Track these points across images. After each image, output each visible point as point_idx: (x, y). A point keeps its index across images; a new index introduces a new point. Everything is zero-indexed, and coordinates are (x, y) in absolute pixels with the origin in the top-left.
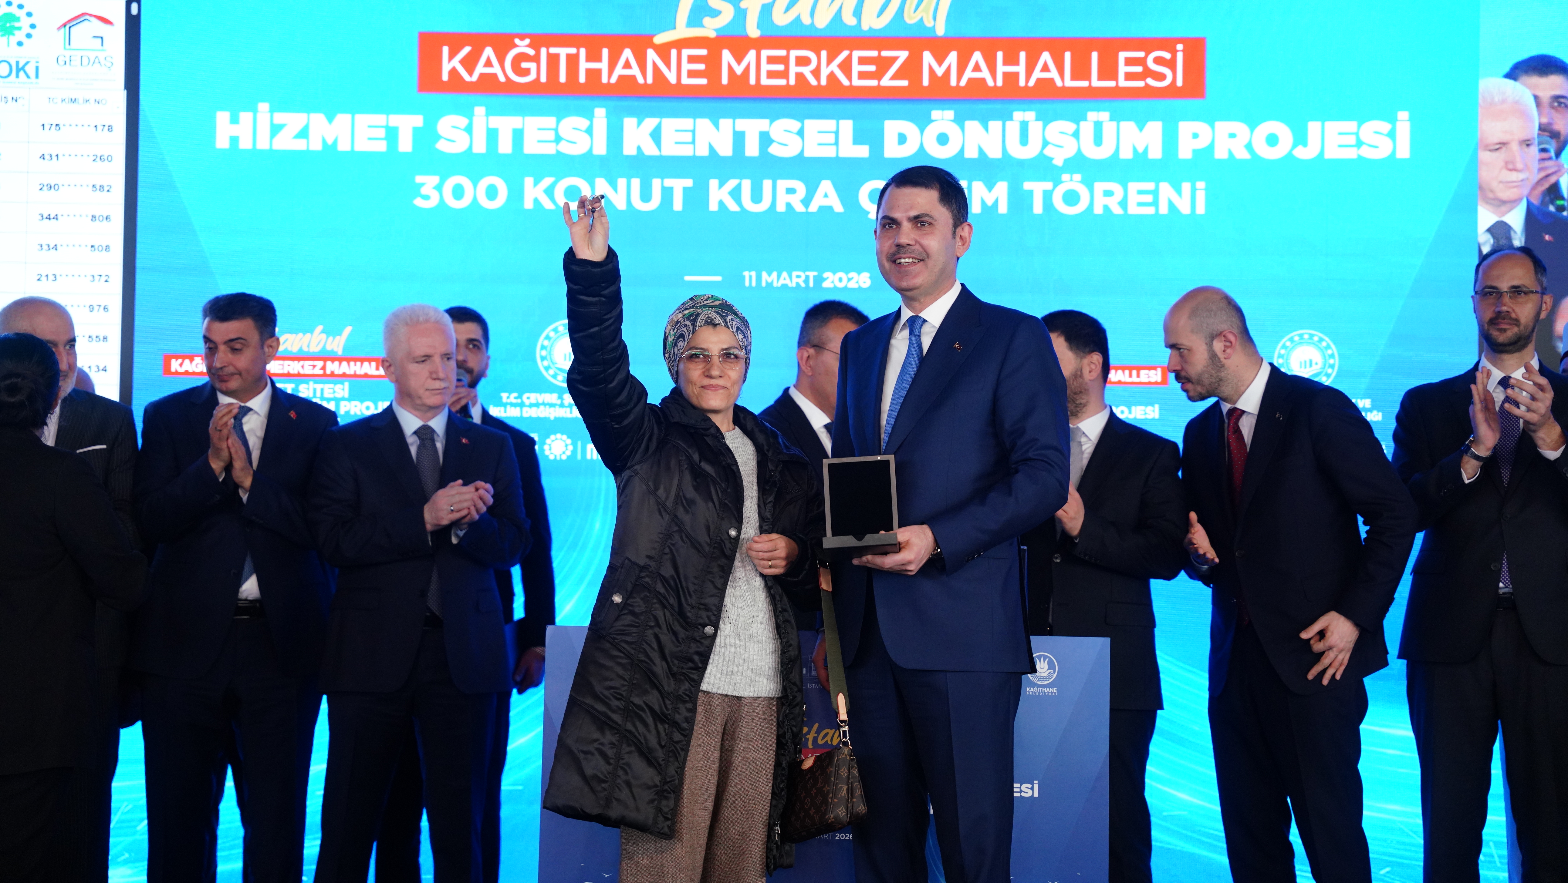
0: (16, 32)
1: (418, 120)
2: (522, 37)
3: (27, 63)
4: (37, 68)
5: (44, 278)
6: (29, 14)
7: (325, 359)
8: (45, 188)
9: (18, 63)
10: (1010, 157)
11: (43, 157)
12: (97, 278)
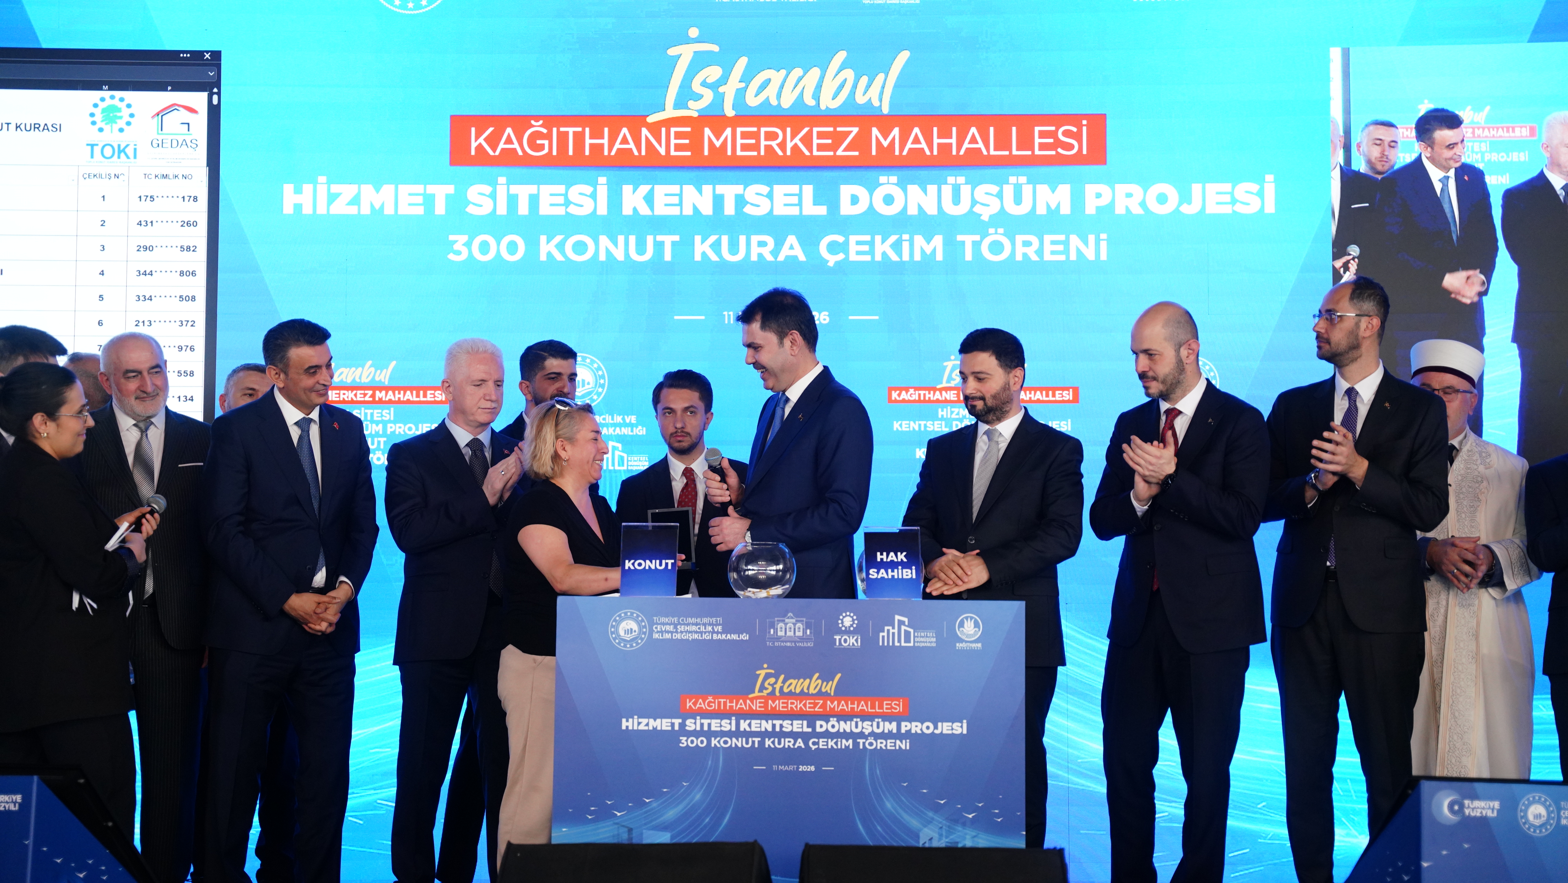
0: (118, 121)
1: (450, 189)
2: (537, 118)
3: (128, 145)
4: (135, 149)
5: (141, 324)
6: (129, 106)
7: (374, 389)
8: (142, 249)
9: (119, 146)
10: (945, 213)
11: (140, 224)
12: (185, 323)
